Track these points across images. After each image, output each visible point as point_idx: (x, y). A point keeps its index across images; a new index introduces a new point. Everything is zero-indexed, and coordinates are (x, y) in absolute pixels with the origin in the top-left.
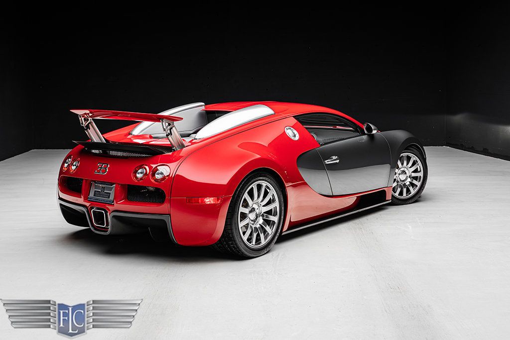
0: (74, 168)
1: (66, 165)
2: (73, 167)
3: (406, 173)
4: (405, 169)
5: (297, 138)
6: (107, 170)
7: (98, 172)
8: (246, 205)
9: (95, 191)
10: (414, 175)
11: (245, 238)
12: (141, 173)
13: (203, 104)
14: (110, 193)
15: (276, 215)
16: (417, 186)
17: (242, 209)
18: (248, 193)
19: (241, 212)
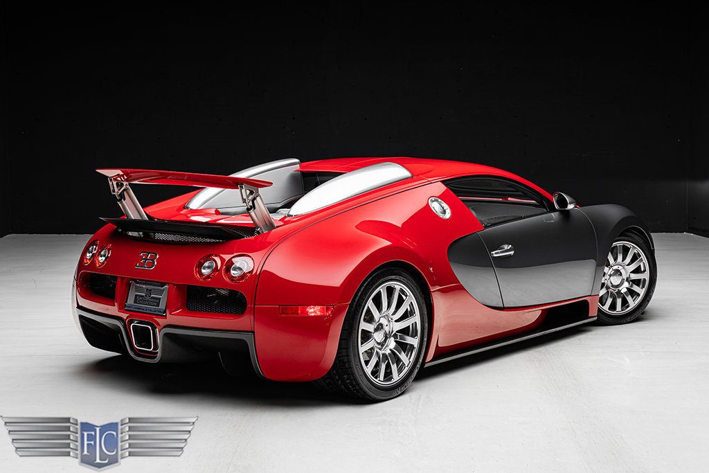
0: (102, 259)
1: (89, 255)
2: (100, 258)
3: (621, 274)
4: (620, 268)
5: (448, 215)
6: (156, 263)
7: (142, 265)
8: (370, 318)
9: (136, 296)
10: (634, 276)
11: (368, 370)
12: (209, 267)
13: (297, 160)
14: (160, 299)
15: (416, 335)
16: (639, 295)
17: (364, 326)
18: (373, 300)
19: (362, 330)
